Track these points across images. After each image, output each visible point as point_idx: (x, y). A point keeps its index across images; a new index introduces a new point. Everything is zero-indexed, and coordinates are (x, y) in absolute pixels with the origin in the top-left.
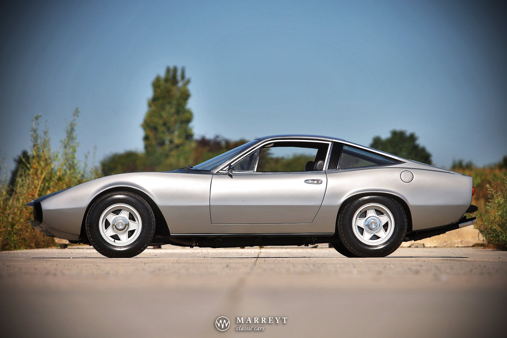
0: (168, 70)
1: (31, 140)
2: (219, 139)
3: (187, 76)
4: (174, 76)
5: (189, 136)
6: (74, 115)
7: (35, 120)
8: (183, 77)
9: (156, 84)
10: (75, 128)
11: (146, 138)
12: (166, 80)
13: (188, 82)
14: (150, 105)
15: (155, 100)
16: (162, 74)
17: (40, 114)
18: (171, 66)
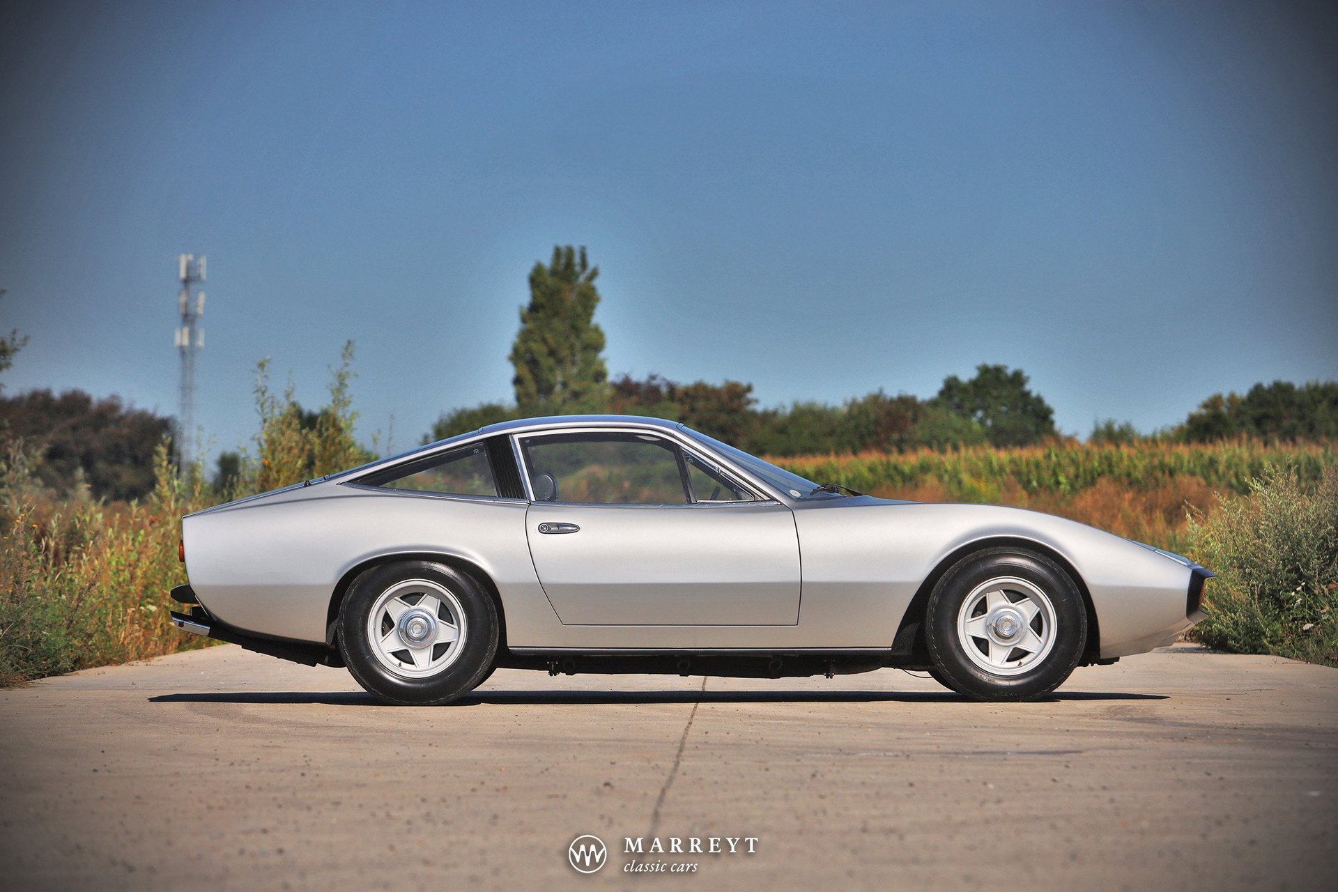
0: (558, 252)
1: (256, 410)
2: (655, 382)
3: (592, 263)
4: (569, 264)
5: (600, 376)
6: (343, 356)
7: (259, 370)
8: (584, 264)
9: (536, 280)
10: (347, 382)
11: (518, 381)
12: (554, 273)
13: (594, 274)
14: (524, 320)
15: (534, 308)
16: (547, 261)
17: (268, 357)
18: (562, 244)
